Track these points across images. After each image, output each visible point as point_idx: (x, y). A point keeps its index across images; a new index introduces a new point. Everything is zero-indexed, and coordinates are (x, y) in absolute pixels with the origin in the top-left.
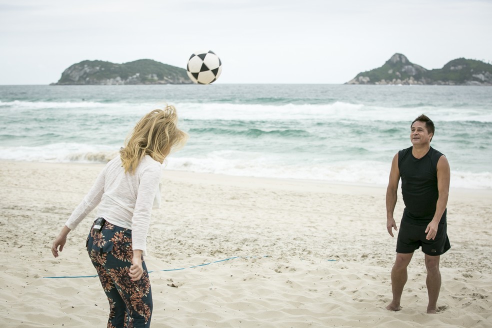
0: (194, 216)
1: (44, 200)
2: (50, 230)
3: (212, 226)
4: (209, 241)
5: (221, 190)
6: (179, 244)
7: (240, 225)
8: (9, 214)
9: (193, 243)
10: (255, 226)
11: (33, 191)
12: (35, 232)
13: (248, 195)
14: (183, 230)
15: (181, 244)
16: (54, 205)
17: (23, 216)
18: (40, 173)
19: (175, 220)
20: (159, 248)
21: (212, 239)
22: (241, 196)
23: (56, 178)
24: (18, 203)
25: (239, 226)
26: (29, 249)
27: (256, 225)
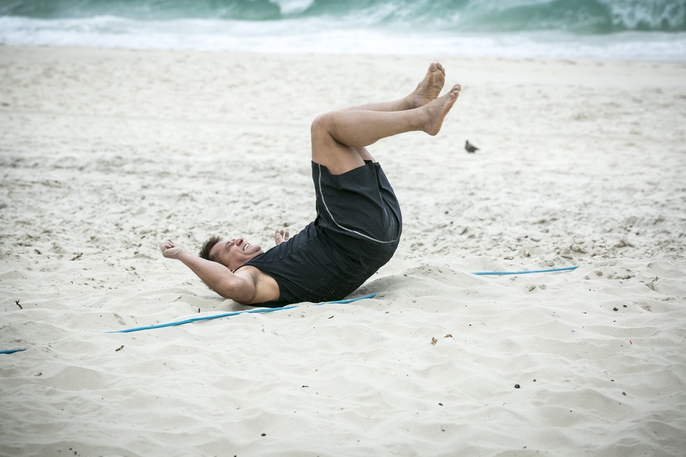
0: (483, 167)
1: (87, 140)
2: (128, 214)
3: (536, 191)
4: (537, 226)
5: (546, 97)
6: (465, 237)
7: (607, 184)
8: (8, 179)
9: (501, 234)
10: (647, 187)
11: (54, 118)
12: (90, 221)
13: (618, 106)
14: (466, 203)
15: (472, 237)
16: (118, 153)
17: (46, 184)
18: (63, 73)
19: (438, 180)
20: (422, 248)
21: (543, 222)
22: (600, 110)
23: (109, 84)
24: (20, 151)
25: (603, 188)
26: (102, 262)
27: (650, 183)
